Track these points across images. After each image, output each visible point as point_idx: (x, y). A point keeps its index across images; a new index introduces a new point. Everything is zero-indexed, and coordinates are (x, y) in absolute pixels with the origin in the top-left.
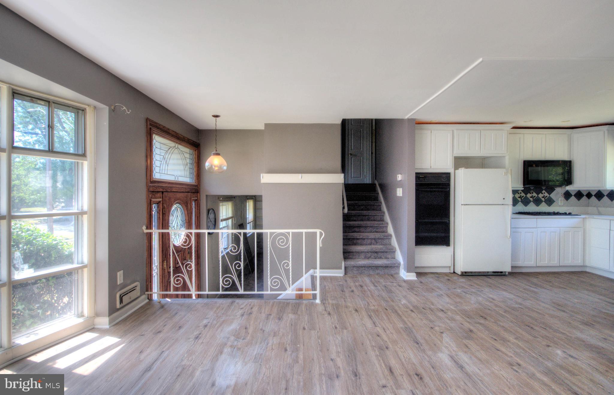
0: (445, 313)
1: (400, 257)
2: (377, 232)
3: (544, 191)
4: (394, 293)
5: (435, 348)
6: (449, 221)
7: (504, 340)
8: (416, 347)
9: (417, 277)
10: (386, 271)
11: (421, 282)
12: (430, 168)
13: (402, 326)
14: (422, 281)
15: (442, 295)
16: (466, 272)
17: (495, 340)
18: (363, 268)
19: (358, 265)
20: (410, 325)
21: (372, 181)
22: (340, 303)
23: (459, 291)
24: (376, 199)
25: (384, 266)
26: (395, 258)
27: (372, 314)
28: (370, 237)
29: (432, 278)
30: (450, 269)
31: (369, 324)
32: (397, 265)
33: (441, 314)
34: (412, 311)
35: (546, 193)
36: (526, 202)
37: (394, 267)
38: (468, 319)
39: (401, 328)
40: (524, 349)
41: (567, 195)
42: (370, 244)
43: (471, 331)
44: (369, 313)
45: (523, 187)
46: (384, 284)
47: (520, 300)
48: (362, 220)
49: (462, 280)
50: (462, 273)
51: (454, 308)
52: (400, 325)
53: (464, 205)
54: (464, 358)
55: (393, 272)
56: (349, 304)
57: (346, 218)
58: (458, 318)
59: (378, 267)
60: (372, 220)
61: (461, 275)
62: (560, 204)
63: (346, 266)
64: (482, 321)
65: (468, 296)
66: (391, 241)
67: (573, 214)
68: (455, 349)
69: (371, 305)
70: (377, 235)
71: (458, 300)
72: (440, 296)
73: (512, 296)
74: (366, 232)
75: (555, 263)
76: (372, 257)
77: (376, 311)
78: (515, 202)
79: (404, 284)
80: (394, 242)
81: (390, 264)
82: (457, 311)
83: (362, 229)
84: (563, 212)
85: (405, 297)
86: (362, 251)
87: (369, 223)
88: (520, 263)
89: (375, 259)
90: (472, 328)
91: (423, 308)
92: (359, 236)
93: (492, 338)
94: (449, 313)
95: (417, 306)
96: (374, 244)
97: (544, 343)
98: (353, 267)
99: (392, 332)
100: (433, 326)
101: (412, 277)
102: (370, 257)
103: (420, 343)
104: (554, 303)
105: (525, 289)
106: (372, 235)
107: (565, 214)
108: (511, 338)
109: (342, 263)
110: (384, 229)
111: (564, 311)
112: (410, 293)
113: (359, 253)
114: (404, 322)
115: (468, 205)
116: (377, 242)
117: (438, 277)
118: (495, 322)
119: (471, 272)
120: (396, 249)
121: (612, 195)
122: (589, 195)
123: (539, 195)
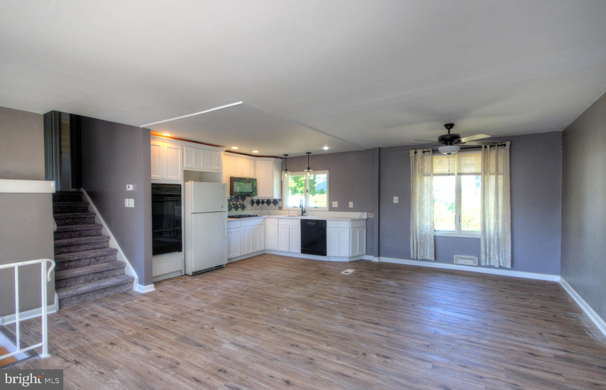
0: (202, 311)
1: (131, 271)
2: (94, 249)
3: (240, 200)
4: (141, 310)
5: (217, 343)
6: (181, 228)
7: (256, 315)
8: (202, 350)
9: (155, 288)
10: (117, 290)
11: (162, 291)
12: (163, 179)
13: (174, 338)
14: (162, 290)
15: (189, 297)
16: (196, 272)
17: (250, 317)
18: (87, 295)
19: (79, 293)
20: (183, 334)
22: (82, 344)
23: (200, 289)
24: (85, 209)
25: (116, 285)
26: (124, 274)
27: (135, 340)
28: (89, 257)
29: (169, 284)
30: (181, 273)
31: (140, 351)
32: (130, 280)
33: (200, 314)
34: (173, 320)
35: (241, 201)
36: (236, 208)
37: (127, 283)
38: (222, 310)
39: (176, 339)
40: (270, 317)
41: (252, 202)
42: (89, 264)
43: (231, 318)
44: (131, 341)
45: (230, 196)
46: (122, 304)
47: (245, 284)
48: (71, 237)
49: (196, 279)
50: (193, 273)
51: (206, 305)
52: (173, 338)
53: (194, 213)
54: (241, 340)
55: (125, 289)
56: (97, 341)
58: (214, 311)
59: (107, 288)
60: (84, 236)
61: (192, 275)
62: (248, 209)
63: (61, 298)
64: (232, 307)
65: (210, 291)
66: (116, 256)
67: (258, 215)
68: (231, 336)
69: (125, 332)
70: (98, 253)
71: (204, 297)
72: (188, 298)
73: (238, 282)
74: (79, 251)
75: (251, 251)
76: (95, 278)
77: (137, 335)
79: (145, 298)
80: (121, 256)
81: (122, 281)
82: (209, 306)
83: (72, 249)
84: (252, 215)
85: (156, 310)
86: (82, 275)
87: (83, 240)
88: (232, 255)
89: (100, 279)
90: (230, 315)
91: (182, 314)
92: (73, 257)
93: (247, 317)
94: (206, 310)
95: (174, 314)
96: (94, 264)
97: (276, 308)
98: (72, 296)
99: (170, 347)
100: (201, 326)
101: (150, 288)
102: (93, 279)
103: (202, 344)
104: (263, 279)
105: (242, 275)
106: (91, 254)
107: (253, 216)
108: (257, 312)
109: (54, 296)
110: (105, 244)
111: (271, 283)
112: (159, 305)
113: (76, 278)
114: (175, 334)
115: (198, 213)
116: (98, 261)
117: (174, 282)
118: (241, 305)
119: (200, 271)
120: (125, 264)
121: (275, 202)
122: (263, 202)
123: (237, 203)
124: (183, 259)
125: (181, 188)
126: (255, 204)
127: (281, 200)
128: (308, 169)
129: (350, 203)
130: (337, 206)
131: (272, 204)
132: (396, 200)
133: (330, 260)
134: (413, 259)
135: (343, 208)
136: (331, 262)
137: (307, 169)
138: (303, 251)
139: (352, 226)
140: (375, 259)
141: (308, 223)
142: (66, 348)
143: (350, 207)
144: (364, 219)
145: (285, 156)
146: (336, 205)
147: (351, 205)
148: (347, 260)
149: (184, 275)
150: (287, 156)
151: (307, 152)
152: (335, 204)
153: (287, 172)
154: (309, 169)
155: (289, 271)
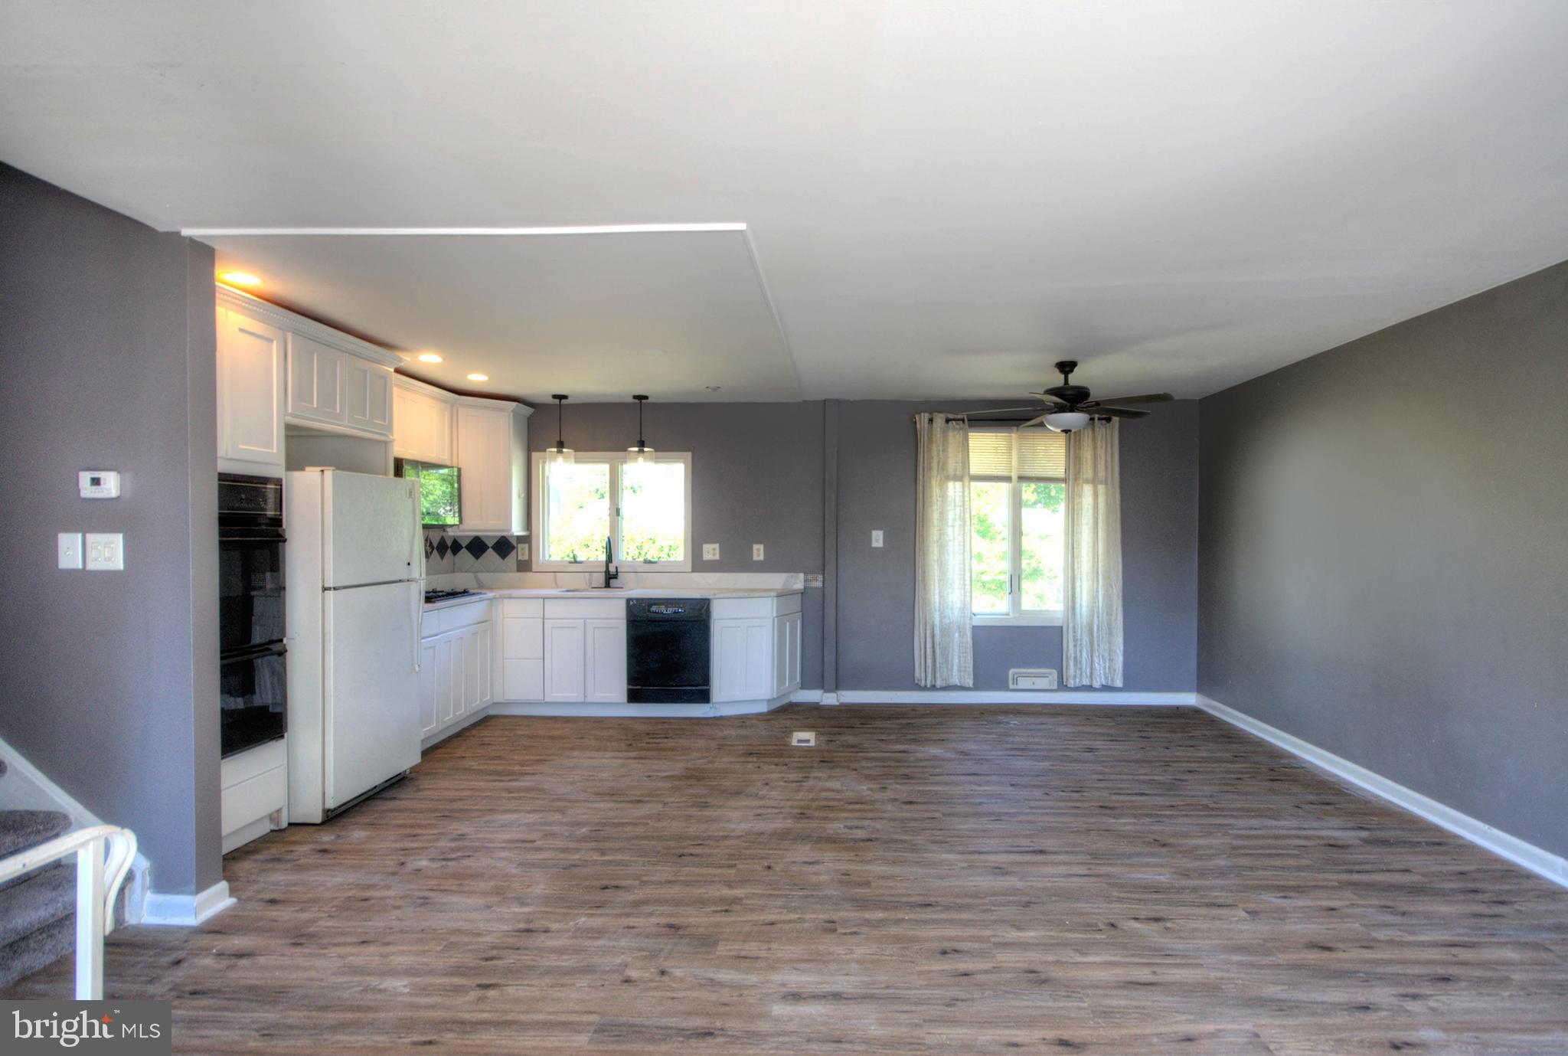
0: (544, 932)
4: (283, 987)
7: (733, 901)
9: (233, 894)
13: (579, 1038)
14: (266, 895)
15: (423, 898)
23: (424, 863)
33: (549, 941)
34: (483, 986)
38: (605, 911)
43: (671, 926)
47: (559, 817)
50: (322, 815)
51: (526, 909)
58: (585, 921)
61: (330, 824)
64: (628, 896)
65: (472, 863)
71: (480, 885)
72: (426, 903)
73: (530, 817)
82: (542, 909)
90: (655, 920)
93: (713, 912)
94: (552, 926)
95: (457, 967)
97: (757, 867)
100: (617, 977)
101: (215, 901)
104: (597, 794)
105: (507, 791)
108: (724, 891)
121: (504, 546)
122: (456, 547)
125: (280, 491)
126: (435, 554)
127: (526, 540)
128: (639, 446)
129: (755, 547)
130: (717, 557)
131: (491, 554)
132: (878, 539)
133: (718, 714)
135: (735, 561)
136: (721, 718)
137: (635, 443)
138: (635, 696)
139: (778, 611)
140: (830, 699)
143: (755, 558)
144: (793, 593)
145: (557, 401)
146: (714, 554)
147: (758, 552)
148: (763, 708)
149: (285, 829)
150: (564, 401)
151: (635, 395)
152: (711, 552)
153: (562, 452)
154: (642, 444)
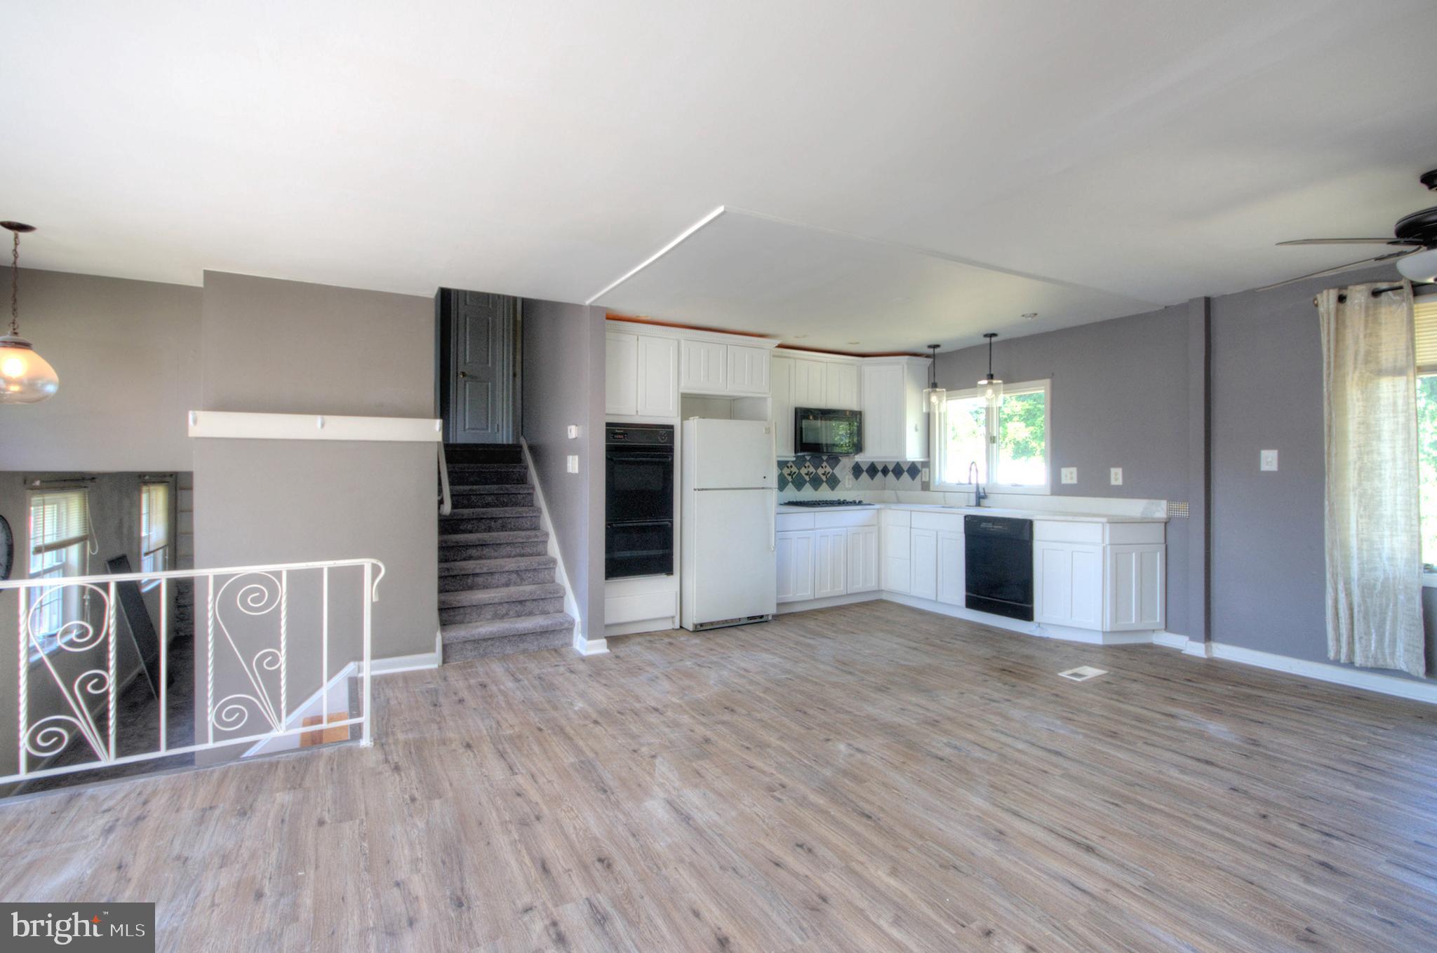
0: (661, 714)
1: (574, 609)
2: (523, 555)
3: (825, 464)
4: (558, 688)
5: (639, 791)
6: (672, 522)
7: (763, 745)
8: (602, 801)
9: (608, 647)
10: (543, 641)
11: (617, 657)
12: (635, 413)
13: (572, 760)
14: (619, 654)
15: (657, 678)
16: (701, 625)
17: (748, 748)
18: (489, 643)
19: (476, 637)
20: (591, 755)
21: (513, 441)
22: (427, 735)
23: (688, 663)
24: (522, 480)
25: (539, 630)
26: (562, 612)
27: (507, 746)
28: (507, 569)
29: (639, 644)
30: (673, 622)
31: (497, 771)
32: (566, 625)
33: (653, 719)
34: (596, 722)
35: (827, 466)
36: (799, 484)
37: (561, 631)
38: (703, 719)
39: (572, 765)
40: (792, 757)
41: (857, 471)
42: (507, 585)
43: (707, 741)
44: (501, 748)
45: (794, 454)
46: (537, 671)
47: (788, 666)
48: (489, 529)
49: (696, 640)
50: (696, 626)
51: (678, 701)
52: (569, 759)
53: (699, 490)
54: (692, 798)
55: (557, 642)
56: (451, 735)
57: (447, 525)
58: (685, 719)
59: (525, 635)
60: (511, 530)
61: (693, 631)
62: (847, 486)
63: (447, 642)
64: (727, 717)
65: (704, 671)
66: (555, 572)
67: (864, 502)
68: (677, 784)
69: (504, 727)
70: (523, 563)
71: (687, 682)
72: (653, 680)
73: (777, 660)
74: (496, 558)
75: (841, 590)
76: (511, 613)
77: (515, 741)
78: (782, 484)
79: (582, 667)
80: (561, 575)
81: (552, 624)
82: (683, 705)
83: (486, 551)
84: (851, 501)
85: (582, 695)
86: (487, 602)
87: (502, 536)
88: (791, 595)
89: (519, 616)
90: (709, 734)
91: (619, 713)
92: (481, 568)
93: (742, 746)
94: (669, 713)
95: (606, 710)
96: (515, 584)
97: (822, 736)
98: (465, 642)
99: (550, 779)
100: (636, 747)
101: (598, 648)
102: (507, 614)
103: (610, 789)
104: (838, 661)
105: (797, 643)
106: (511, 564)
107: (854, 503)
108: (773, 740)
109: (435, 637)
110: (540, 548)
111: (850, 673)
112: (595, 684)
113: (479, 607)
114: (578, 751)
115: (706, 489)
116: (522, 579)
117: (650, 641)
118: (749, 714)
119: (712, 623)
120: (564, 590)
121: (914, 470)
122: (885, 471)
123: (818, 471)
124: (676, 594)
125: (672, 433)
126: (865, 476)
127: (926, 464)
128: (988, 379)
129: (1113, 470)
130: (1074, 481)
131: (906, 476)
132: (1269, 460)
133: (1045, 635)
134: (1336, 663)
135: (1094, 485)
136: (1047, 640)
137: (986, 377)
138: (972, 603)
139: (1111, 537)
140: (1195, 649)
141: (983, 525)
142: (401, 737)
143: (1113, 482)
144: (1155, 522)
145: (932, 350)
146: (1072, 478)
147: (1116, 476)
148: (1098, 640)
149: (677, 629)
150: (937, 350)
151: (985, 333)
152: (1069, 475)
153: (936, 391)
154: (991, 377)
155: (915, 649)
